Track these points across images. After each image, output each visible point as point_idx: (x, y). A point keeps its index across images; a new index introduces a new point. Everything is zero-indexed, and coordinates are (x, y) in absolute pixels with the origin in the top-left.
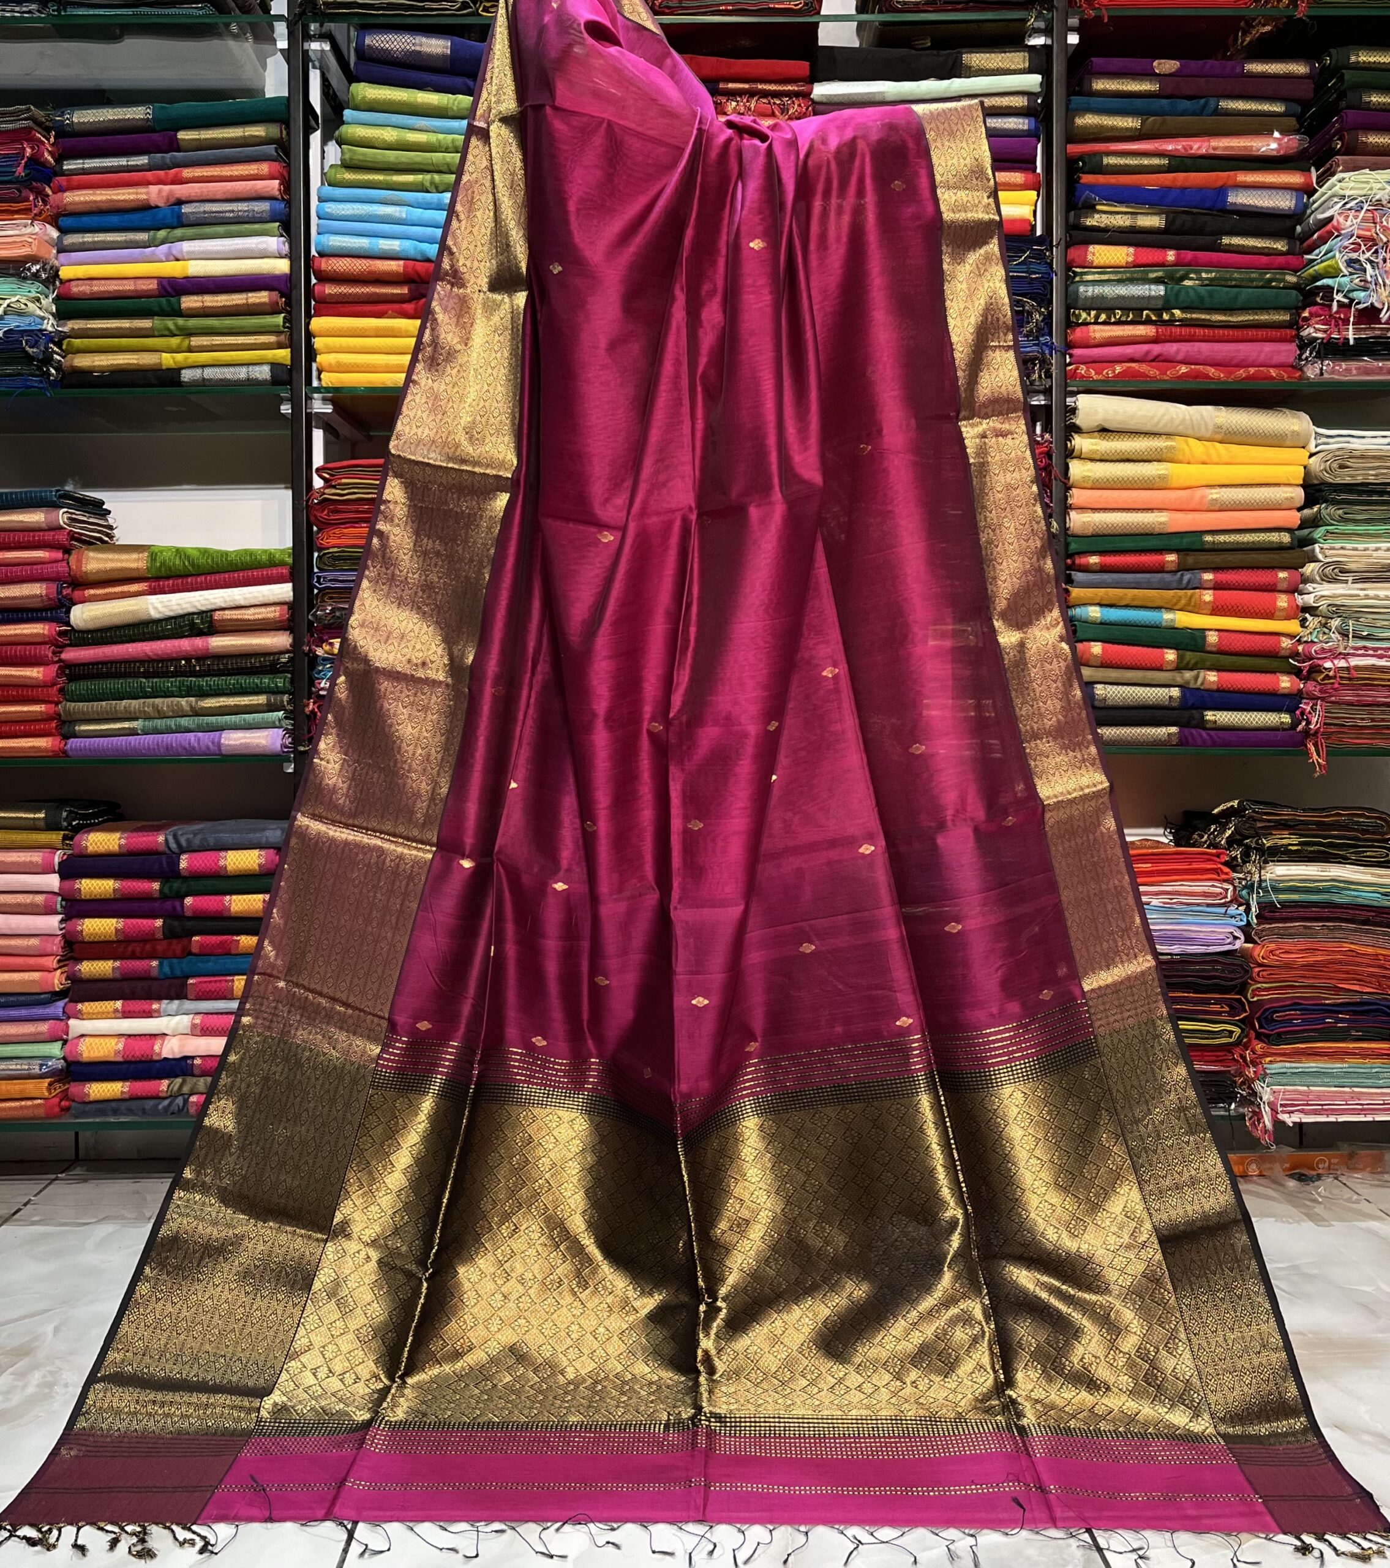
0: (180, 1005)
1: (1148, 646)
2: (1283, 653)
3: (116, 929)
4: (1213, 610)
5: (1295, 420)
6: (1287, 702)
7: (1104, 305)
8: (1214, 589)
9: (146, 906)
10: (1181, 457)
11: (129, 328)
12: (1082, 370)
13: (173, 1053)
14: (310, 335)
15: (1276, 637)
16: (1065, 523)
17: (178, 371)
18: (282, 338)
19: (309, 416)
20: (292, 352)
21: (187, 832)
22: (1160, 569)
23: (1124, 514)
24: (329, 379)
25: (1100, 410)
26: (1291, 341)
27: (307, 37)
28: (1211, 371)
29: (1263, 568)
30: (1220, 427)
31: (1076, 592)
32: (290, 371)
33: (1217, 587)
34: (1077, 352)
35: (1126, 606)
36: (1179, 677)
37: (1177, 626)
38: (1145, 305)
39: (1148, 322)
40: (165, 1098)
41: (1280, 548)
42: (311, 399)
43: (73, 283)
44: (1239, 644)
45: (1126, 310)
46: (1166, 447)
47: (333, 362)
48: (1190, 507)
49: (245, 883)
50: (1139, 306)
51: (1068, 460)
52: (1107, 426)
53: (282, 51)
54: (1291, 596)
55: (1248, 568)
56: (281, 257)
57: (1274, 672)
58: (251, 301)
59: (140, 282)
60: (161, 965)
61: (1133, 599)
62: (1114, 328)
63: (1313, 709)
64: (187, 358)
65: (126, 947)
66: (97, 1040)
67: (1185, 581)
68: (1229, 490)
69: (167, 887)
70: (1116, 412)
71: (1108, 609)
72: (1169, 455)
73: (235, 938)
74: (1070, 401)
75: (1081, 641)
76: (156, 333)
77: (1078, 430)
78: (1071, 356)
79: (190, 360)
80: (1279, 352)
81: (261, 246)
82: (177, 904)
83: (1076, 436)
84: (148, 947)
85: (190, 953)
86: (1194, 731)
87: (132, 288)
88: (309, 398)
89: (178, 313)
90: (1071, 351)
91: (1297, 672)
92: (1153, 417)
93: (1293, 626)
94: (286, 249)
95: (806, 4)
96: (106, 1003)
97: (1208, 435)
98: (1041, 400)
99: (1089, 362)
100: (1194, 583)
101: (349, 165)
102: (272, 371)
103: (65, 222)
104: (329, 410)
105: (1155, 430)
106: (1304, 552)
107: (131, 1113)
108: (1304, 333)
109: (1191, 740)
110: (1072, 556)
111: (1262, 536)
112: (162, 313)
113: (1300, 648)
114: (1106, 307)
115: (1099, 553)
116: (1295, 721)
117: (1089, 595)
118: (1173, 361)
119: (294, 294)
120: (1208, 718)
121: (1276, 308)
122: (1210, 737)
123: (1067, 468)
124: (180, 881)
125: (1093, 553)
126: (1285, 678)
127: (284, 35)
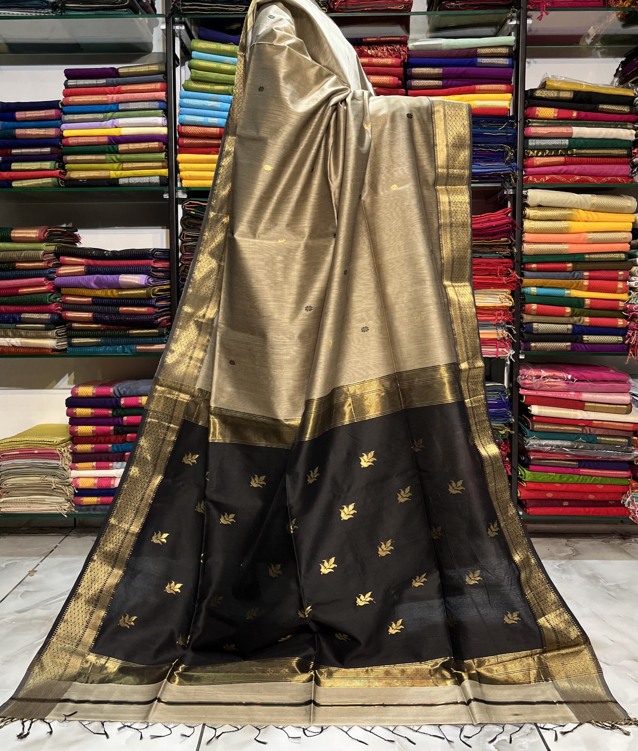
0: (121, 464)
1: (558, 306)
2: (620, 309)
3: (93, 430)
4: (588, 289)
5: (629, 201)
6: (622, 331)
7: (541, 148)
8: (589, 279)
9: (106, 420)
10: (575, 218)
11: (95, 159)
12: (531, 178)
14: (177, 163)
15: (617, 302)
16: (521, 249)
17: (117, 179)
18: (164, 164)
19: (177, 199)
20: (169, 170)
21: (123, 387)
22: (564, 270)
23: (548, 245)
24: (186, 183)
25: (539, 197)
26: (628, 164)
27: (175, 23)
28: (590, 179)
29: (612, 270)
30: (594, 204)
31: (525, 281)
32: (168, 179)
33: (590, 278)
34: (529, 170)
35: (548, 287)
36: (572, 320)
37: (571, 296)
38: (560, 147)
39: (561, 155)
41: (620, 261)
43: (70, 138)
44: (600, 304)
45: (551, 150)
46: (569, 214)
47: (187, 175)
48: (579, 242)
50: (557, 147)
51: (523, 220)
52: (541, 204)
53: (162, 29)
54: (624, 283)
55: (605, 270)
56: (163, 126)
58: (150, 146)
59: (100, 138)
60: (113, 446)
61: (552, 284)
62: (546, 158)
63: (633, 335)
64: (121, 174)
65: (97, 439)
66: (85, 479)
67: (576, 276)
68: (597, 234)
69: (115, 412)
70: (545, 198)
71: (540, 289)
72: (569, 217)
74: (524, 192)
75: (528, 303)
76: (107, 162)
77: (528, 206)
78: (525, 172)
79: (123, 174)
80: (622, 169)
81: (154, 122)
82: (120, 420)
83: (527, 209)
84: (107, 438)
85: (126, 441)
86: (578, 345)
87: (96, 141)
88: (176, 192)
89: (117, 152)
90: (526, 169)
91: (626, 318)
92: (562, 200)
93: (625, 296)
94: (165, 123)
95: (405, 7)
96: (89, 463)
97: (588, 208)
98: (511, 192)
99: (534, 174)
100: (580, 277)
101: (194, 80)
102: (160, 179)
103: (65, 109)
104: (185, 196)
105: (564, 206)
106: (632, 262)
107: (101, 510)
108: (634, 160)
109: (576, 349)
110: (524, 264)
111: (612, 256)
112: (110, 152)
113: (628, 306)
114: (542, 149)
115: (537, 263)
116: (625, 340)
117: (531, 282)
118: (572, 174)
119: (169, 143)
120: (584, 339)
121: (621, 148)
122: (586, 347)
123: (522, 224)
124: (121, 410)
125: (534, 263)
126: (621, 320)
127: (163, 23)
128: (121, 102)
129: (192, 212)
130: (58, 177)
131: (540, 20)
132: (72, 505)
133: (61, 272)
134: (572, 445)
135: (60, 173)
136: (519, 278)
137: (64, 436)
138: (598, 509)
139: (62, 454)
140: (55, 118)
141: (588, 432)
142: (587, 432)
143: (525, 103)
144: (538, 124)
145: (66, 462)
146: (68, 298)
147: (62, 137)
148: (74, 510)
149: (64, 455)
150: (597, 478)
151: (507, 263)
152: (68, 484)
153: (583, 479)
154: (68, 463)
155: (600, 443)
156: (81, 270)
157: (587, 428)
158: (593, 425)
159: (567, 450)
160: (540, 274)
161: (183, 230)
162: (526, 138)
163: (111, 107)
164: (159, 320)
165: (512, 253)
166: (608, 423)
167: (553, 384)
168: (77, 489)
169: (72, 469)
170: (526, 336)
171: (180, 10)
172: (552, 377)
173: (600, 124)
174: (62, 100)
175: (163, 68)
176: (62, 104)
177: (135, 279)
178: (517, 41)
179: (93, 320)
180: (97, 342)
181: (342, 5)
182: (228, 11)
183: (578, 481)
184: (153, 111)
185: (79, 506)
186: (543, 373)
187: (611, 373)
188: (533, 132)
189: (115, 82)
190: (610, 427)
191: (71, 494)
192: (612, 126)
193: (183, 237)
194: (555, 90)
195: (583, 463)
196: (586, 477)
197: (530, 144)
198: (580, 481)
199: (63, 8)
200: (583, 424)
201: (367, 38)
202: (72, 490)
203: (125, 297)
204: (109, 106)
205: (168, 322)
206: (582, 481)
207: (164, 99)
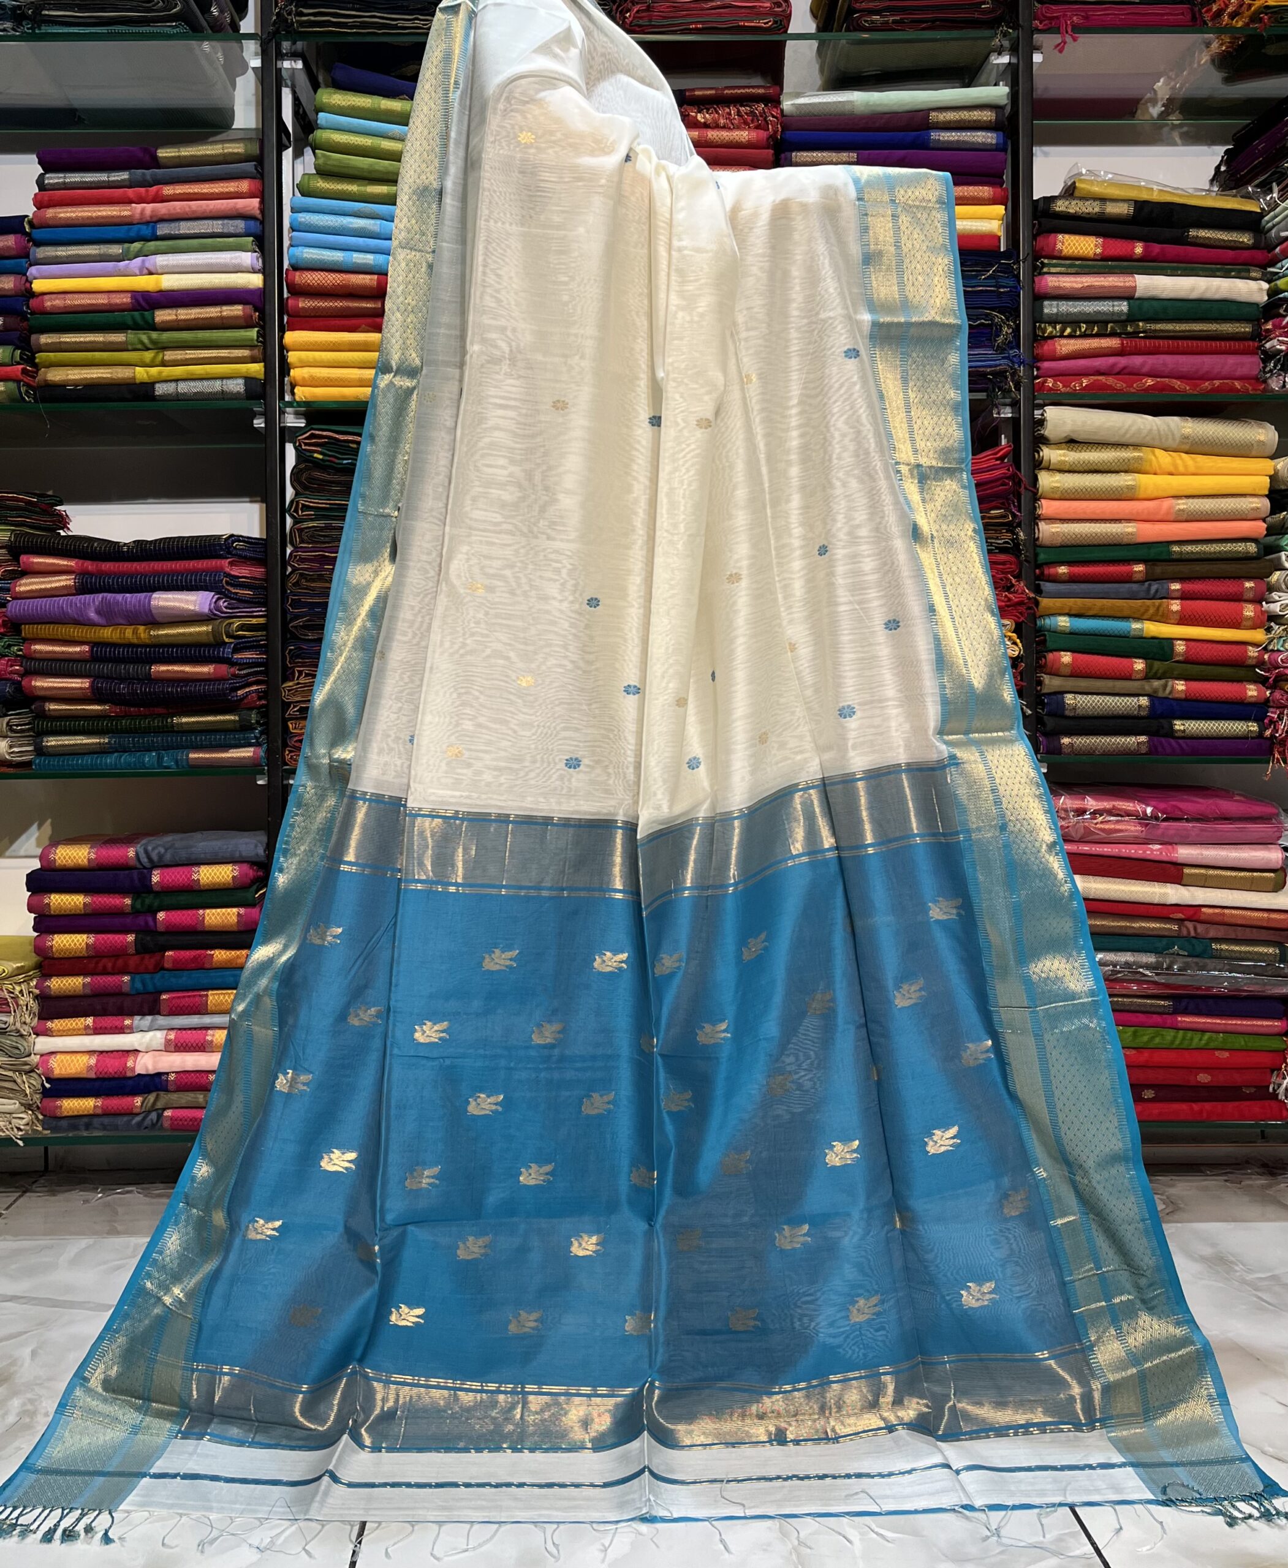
0: (152, 1021)
1: (1117, 656)
2: (1250, 662)
3: (87, 944)
4: (1181, 619)
5: (1260, 431)
6: (1255, 711)
7: (1069, 319)
8: (1182, 598)
9: (118, 921)
10: (1148, 468)
11: (103, 343)
12: (1050, 383)
13: (147, 1069)
14: (282, 347)
15: (1243, 647)
16: (1035, 533)
17: (151, 385)
18: (256, 352)
19: (283, 429)
20: (265, 367)
21: (157, 846)
22: (1128, 579)
23: (1093, 525)
24: (301, 393)
25: (1069, 421)
26: (1253, 353)
27: (281, 56)
28: (1177, 384)
29: (1229, 578)
30: (1187, 438)
31: (1045, 602)
32: (264, 385)
33: (1184, 596)
34: (1047, 365)
35: (1094, 616)
36: (1147, 687)
37: (1146, 635)
38: (1110, 318)
39: (1113, 334)
40: (137, 1114)
41: (1247, 558)
42: (284, 413)
43: (46, 297)
44: (1207, 652)
45: (1090, 323)
46: (1134, 458)
47: (306, 376)
48: (1159, 517)
49: (219, 896)
50: (1104, 318)
51: (1037, 471)
52: (1075, 437)
53: (253, 68)
54: (1258, 606)
55: (1215, 578)
56: (254, 272)
57: (1240, 681)
58: (225, 314)
59: (113, 295)
60: (132, 980)
61: (1102, 609)
62: (1080, 341)
63: (1280, 718)
64: (160, 373)
66: (68, 1057)
67: (1153, 591)
68: (1196, 500)
69: (139, 901)
70: (1084, 424)
71: (1077, 619)
72: (1136, 465)
73: (209, 952)
74: (1037, 413)
75: (1051, 651)
76: (130, 347)
77: (1045, 441)
78: (1038, 369)
79: (164, 374)
80: (1243, 365)
81: (235, 261)
82: (150, 919)
83: (1044, 448)
84: (120, 962)
85: (163, 969)
86: (1163, 739)
87: (105, 301)
88: (282, 412)
89: (153, 327)
90: (1039, 364)
91: (1263, 681)
92: (1120, 429)
93: (1259, 635)
94: (259, 264)
95: (775, 22)
96: (77, 1020)
97: (1174, 445)
98: (1007, 413)
99: (1057, 375)
100: (1162, 593)
101: (322, 172)
102: (246, 384)
103: (38, 234)
104: (301, 423)
105: (1123, 440)
106: (1271, 560)
107: (104, 1127)
108: (1268, 345)
109: (1160, 749)
110: (1039, 566)
111: (1228, 547)
112: (136, 327)
113: (1266, 657)
114: (1073, 321)
115: (1068, 563)
116: (1263, 728)
117: (1058, 605)
118: (1137, 374)
119: (267, 307)
120: (1177, 727)
121: (1238, 320)
122: (1180, 745)
123: (1036, 479)
124: (151, 896)
125: (1062, 563)
126: (1252, 687)
127: (256, 54)
128: (163, 220)
129: (316, 455)
130: (18, 381)
131: (1061, 51)
132: (37, 1118)
133: (22, 589)
134: (1157, 962)
135: (24, 371)
136: (1032, 595)
137: (23, 959)
138: (1219, 1106)
139: (15, 998)
140: (13, 253)
141: (1193, 934)
142: (1189, 932)
143: (1034, 225)
144: (1063, 269)
145: (23, 1017)
146: (38, 647)
147: (30, 294)
148: (40, 1129)
149: (21, 1002)
150: (1214, 1035)
151: (1004, 563)
152: (27, 1067)
153: (1184, 1038)
154: (28, 1020)
155: (1218, 956)
156: (68, 583)
157: (1190, 925)
158: (1203, 917)
159: (1147, 972)
160: (1075, 587)
161: (296, 494)
162: (1039, 297)
163: (139, 230)
164: (240, 693)
165: (1016, 543)
166: (1234, 912)
167: (1112, 826)
168: (48, 1080)
169: (37, 1035)
170: (1050, 722)
171: (292, 23)
172: (1110, 812)
173: (1193, 269)
174: (31, 216)
175: (255, 149)
176: (30, 223)
177: (187, 601)
178: (1014, 96)
179: (93, 693)
180: (100, 743)
181: (641, 18)
182: (396, 27)
183: (1173, 1042)
184: (231, 239)
185: (52, 1119)
186: (1091, 803)
187: (1236, 801)
188: (1050, 284)
189: (148, 178)
190: (1239, 922)
191: (35, 1092)
192: (1218, 274)
193: (296, 511)
194: (1095, 199)
195: (1184, 1003)
196: (1189, 1034)
197: (1046, 311)
198: (1177, 1042)
199: (38, 18)
200: (1180, 916)
201: (693, 90)
202: (36, 1082)
203: (164, 640)
204: (136, 228)
205: (260, 698)
206: (1181, 1043)
207: (257, 213)
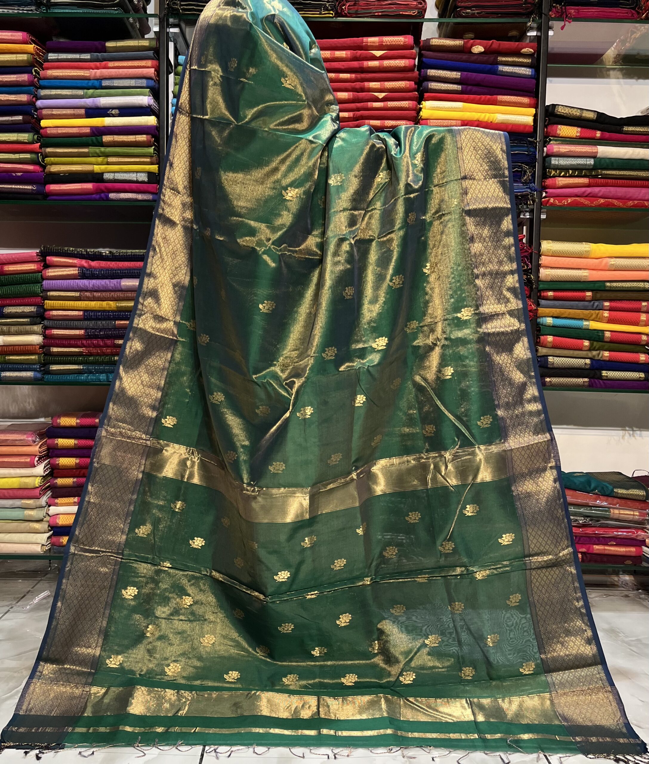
1: (576, 338)
2: (642, 343)
3: (75, 463)
4: (609, 320)
6: (643, 367)
7: (564, 167)
8: (609, 310)
12: (552, 201)
15: (639, 335)
16: (538, 274)
22: (583, 300)
23: (567, 271)
27: (169, 26)
28: (615, 202)
29: (635, 300)
31: (541, 310)
33: (611, 309)
34: (549, 191)
35: (566, 318)
36: (590, 354)
37: (590, 328)
38: (584, 167)
39: (585, 176)
41: (644, 291)
44: (620, 337)
45: (574, 170)
48: (600, 268)
50: (581, 167)
54: (647, 314)
55: (627, 300)
57: (637, 352)
61: (569, 315)
62: (568, 179)
65: (80, 472)
66: (64, 516)
67: (595, 306)
68: (620, 260)
71: (556, 319)
75: (543, 335)
78: (546, 193)
86: (596, 381)
90: (546, 190)
91: (648, 353)
93: (648, 329)
95: (418, 12)
96: (68, 498)
98: (528, 216)
99: (555, 196)
100: (601, 307)
109: (594, 385)
110: (540, 292)
111: (635, 284)
114: (565, 169)
115: (553, 290)
116: (647, 376)
117: (547, 312)
118: (596, 196)
120: (603, 374)
122: (604, 383)
123: (540, 245)
125: (550, 290)
126: (642, 355)
127: (156, 24)
131: (562, 30)
133: (49, 274)
136: (535, 307)
143: (545, 121)
144: (560, 142)
156: (73, 272)
160: (556, 303)
162: (548, 156)
168: (55, 526)
169: (50, 505)
170: (541, 370)
180: (78, 369)
181: (350, 9)
185: (58, 547)
188: (555, 149)
194: (578, 109)
197: (553, 162)
199: (49, 4)
203: (123, 308)
